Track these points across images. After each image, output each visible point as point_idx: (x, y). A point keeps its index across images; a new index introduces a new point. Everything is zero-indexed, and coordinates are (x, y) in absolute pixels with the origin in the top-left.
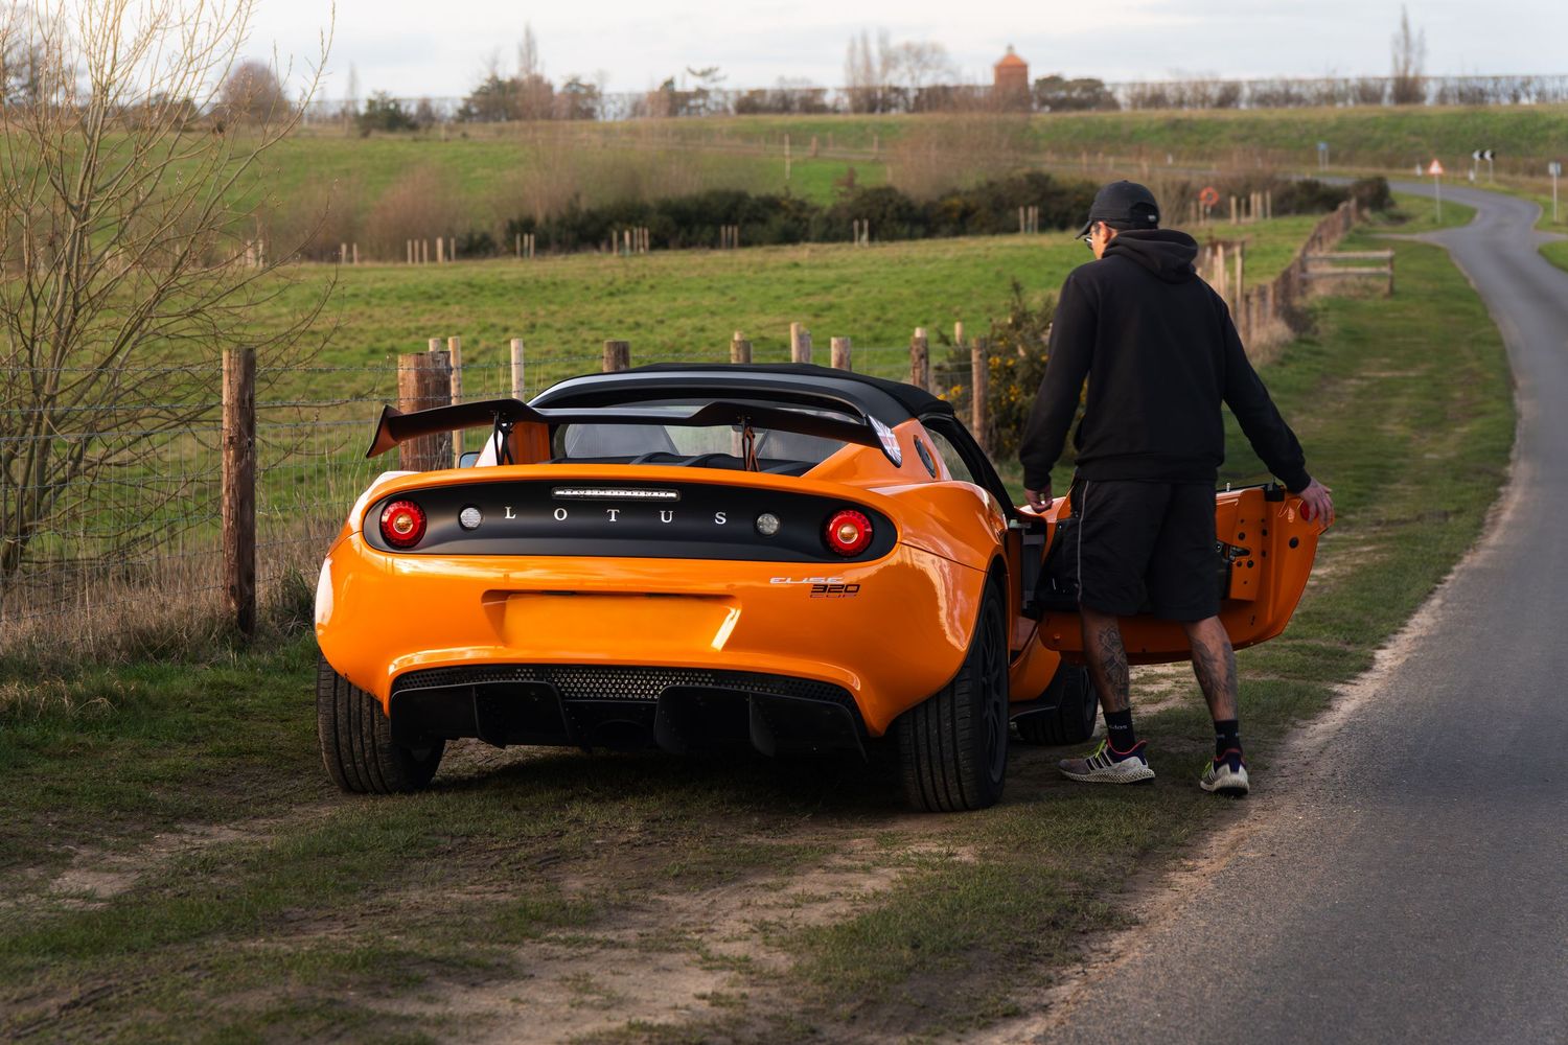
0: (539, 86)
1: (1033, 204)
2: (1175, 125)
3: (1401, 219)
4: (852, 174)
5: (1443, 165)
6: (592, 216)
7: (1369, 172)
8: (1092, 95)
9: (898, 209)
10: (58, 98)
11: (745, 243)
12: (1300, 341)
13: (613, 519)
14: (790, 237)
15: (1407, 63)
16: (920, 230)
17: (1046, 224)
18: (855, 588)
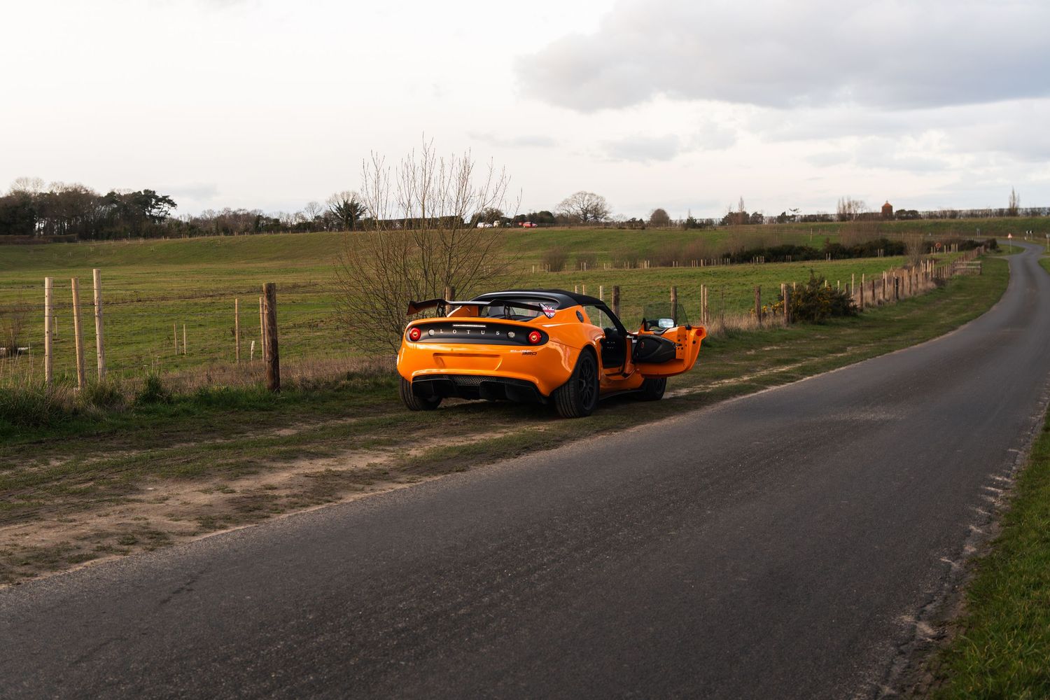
0: (745, 215)
1: (882, 248)
2: (936, 224)
3: (1000, 251)
4: (828, 239)
5: (1012, 235)
6: (748, 253)
7: (990, 237)
8: (914, 214)
9: (840, 250)
10: (603, 220)
11: (793, 260)
12: (939, 288)
14: (807, 259)
15: (1014, 204)
16: (847, 256)
17: (886, 254)
18: (536, 353)
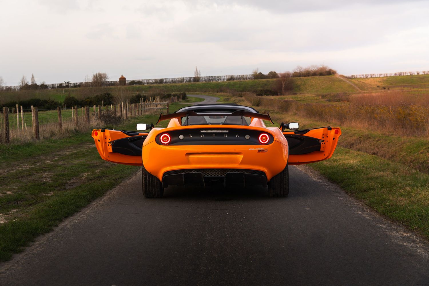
13: (214, 137)
15: (197, 75)
18: (267, 150)
